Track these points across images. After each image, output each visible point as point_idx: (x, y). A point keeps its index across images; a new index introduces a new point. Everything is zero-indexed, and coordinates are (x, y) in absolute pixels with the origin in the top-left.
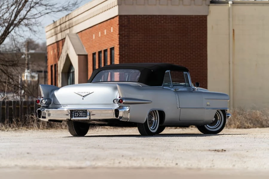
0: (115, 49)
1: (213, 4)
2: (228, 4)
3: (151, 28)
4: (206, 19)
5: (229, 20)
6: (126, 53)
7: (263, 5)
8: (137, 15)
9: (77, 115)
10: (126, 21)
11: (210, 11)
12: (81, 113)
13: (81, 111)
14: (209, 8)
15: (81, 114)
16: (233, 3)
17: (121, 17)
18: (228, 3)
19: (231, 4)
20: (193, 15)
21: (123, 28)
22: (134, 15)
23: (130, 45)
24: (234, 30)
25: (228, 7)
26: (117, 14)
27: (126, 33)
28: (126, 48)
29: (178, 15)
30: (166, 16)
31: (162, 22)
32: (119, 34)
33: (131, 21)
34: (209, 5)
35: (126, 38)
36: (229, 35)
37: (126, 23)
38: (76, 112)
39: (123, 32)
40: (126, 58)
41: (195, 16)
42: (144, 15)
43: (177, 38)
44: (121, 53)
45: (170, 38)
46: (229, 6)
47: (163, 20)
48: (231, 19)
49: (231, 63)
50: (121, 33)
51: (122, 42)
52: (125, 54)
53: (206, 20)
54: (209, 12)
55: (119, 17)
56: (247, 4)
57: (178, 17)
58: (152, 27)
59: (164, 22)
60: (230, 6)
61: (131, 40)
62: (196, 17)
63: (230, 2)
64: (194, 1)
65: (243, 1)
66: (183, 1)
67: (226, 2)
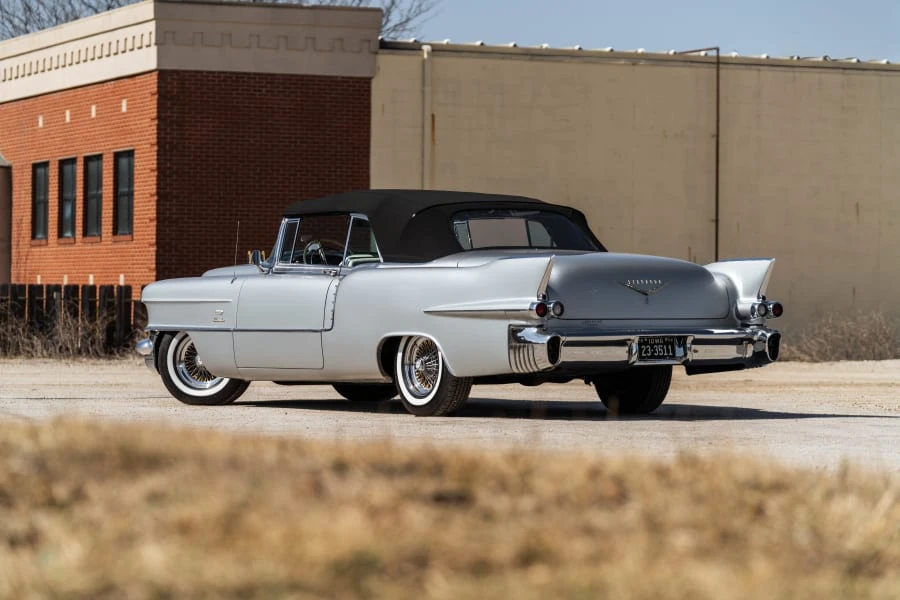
0: (136, 156)
1: (386, 51)
2: (419, 52)
3: (235, 104)
4: (369, 87)
5: (423, 93)
6: (175, 167)
7: (503, 58)
8: (202, 72)
9: (646, 352)
10: (175, 85)
11: (379, 68)
12: (658, 344)
13: (657, 341)
14: (375, 61)
15: (658, 348)
16: (433, 50)
17: (163, 74)
18: (420, 49)
19: (428, 53)
21: (169, 104)
22: (197, 72)
23: (184, 148)
24: (433, 116)
25: (420, 58)
26: (153, 65)
27: (175, 115)
28: (175, 152)
29: (303, 76)
30: (273, 75)
31: (264, 89)
32: (159, 118)
33: (187, 86)
34: (376, 53)
35: (175, 127)
36: (423, 127)
37: (175, 90)
38: (646, 343)
39: (169, 114)
40: (175, 177)
41: (343, 77)
42: (220, 73)
43: (299, 132)
44: (162, 166)
45: (282, 131)
46: (423, 55)
47: (266, 87)
48: (428, 89)
50: (163, 115)
51: (165, 138)
52: (170, 168)
53: (369, 90)
54: (375, 69)
55: (159, 75)
56: (464, 54)
57: (301, 80)
58: (238, 102)
59: (267, 91)
60: (426, 56)
61: (187, 132)
62: (346, 80)
63: (426, 48)
64: (341, 40)
65: (456, 46)
66: (314, 39)
67: (416, 47)
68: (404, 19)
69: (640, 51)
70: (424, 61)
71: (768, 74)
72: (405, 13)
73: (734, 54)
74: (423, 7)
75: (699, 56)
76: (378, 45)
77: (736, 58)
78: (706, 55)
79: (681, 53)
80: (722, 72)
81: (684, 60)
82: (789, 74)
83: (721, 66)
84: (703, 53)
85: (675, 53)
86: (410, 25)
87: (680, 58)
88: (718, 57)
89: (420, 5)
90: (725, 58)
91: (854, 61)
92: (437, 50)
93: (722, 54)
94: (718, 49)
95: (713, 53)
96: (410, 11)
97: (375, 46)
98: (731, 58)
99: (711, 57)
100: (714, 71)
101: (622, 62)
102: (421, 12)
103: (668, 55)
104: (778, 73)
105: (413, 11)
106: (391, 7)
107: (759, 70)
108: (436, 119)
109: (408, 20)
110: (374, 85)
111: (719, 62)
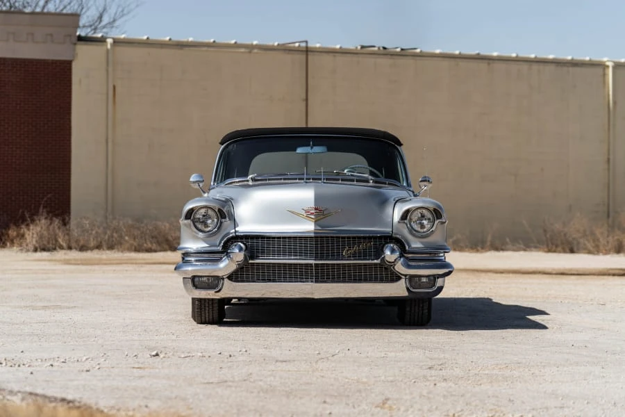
1: (82, 43)
2: (105, 43)
4: (70, 67)
5: (107, 71)
11: (77, 54)
14: (74, 50)
16: (114, 42)
18: (105, 41)
19: (111, 44)
20: (48, 60)
24: (114, 87)
25: (105, 48)
34: (75, 44)
36: (107, 94)
41: (53, 60)
43: (22, 97)
45: (11, 97)
46: (107, 45)
48: (111, 69)
49: (110, 141)
53: (70, 69)
54: (75, 55)
56: (135, 45)
60: (109, 46)
62: (54, 62)
63: (110, 41)
64: (51, 35)
65: (130, 39)
66: (33, 34)
67: (102, 40)
68: (112, 20)
69: (255, 43)
70: (108, 50)
71: (340, 59)
72: (112, 16)
73: (318, 45)
74: (125, 12)
75: (294, 47)
76: (76, 38)
77: (319, 48)
78: (299, 46)
79: (284, 45)
80: (310, 57)
81: (285, 49)
82: (355, 58)
83: (309, 53)
84: (297, 45)
85: (278, 44)
86: (117, 23)
87: (282, 48)
88: (307, 47)
89: (123, 11)
90: (311, 48)
91: (399, 50)
92: (116, 42)
93: (310, 45)
94: (306, 42)
95: (303, 45)
96: (116, 14)
97: (74, 40)
98: (316, 48)
99: (303, 47)
100: (304, 56)
101: (243, 50)
102: (123, 16)
103: (273, 46)
104: (348, 58)
105: (118, 13)
106: (103, 12)
107: (334, 56)
108: (117, 89)
109: (114, 21)
110: (74, 65)
111: (307, 51)
